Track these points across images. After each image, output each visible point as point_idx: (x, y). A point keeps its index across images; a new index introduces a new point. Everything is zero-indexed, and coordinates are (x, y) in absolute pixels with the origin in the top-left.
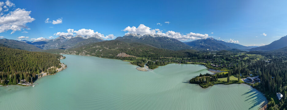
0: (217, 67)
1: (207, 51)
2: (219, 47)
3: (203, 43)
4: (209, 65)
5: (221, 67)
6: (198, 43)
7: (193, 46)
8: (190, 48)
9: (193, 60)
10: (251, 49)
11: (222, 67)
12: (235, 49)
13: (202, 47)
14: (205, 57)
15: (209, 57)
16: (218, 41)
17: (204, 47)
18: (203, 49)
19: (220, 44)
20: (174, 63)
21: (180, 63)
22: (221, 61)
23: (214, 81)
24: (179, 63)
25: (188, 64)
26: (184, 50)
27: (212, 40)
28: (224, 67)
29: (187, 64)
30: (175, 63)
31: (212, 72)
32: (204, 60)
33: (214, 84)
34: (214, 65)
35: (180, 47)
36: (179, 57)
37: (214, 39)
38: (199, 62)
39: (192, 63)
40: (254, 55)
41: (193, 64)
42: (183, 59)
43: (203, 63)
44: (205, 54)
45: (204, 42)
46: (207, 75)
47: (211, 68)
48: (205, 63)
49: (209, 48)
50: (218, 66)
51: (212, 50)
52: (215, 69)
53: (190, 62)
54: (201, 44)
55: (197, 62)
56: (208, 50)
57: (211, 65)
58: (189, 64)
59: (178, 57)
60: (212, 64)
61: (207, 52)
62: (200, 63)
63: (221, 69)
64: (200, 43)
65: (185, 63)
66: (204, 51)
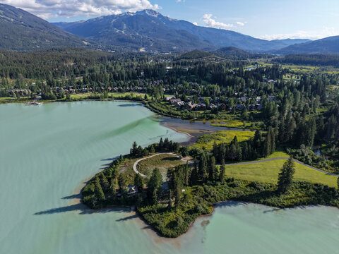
0: (194, 109)
1: (141, 54)
2: (178, 42)
3: (125, 27)
4: (159, 101)
5: (209, 108)
6: (108, 28)
7: (92, 37)
8: (83, 44)
9: (95, 84)
10: (287, 48)
11: (215, 111)
12: (229, 49)
13: (122, 40)
14: (139, 73)
15: (153, 74)
16: (174, 22)
17: (130, 41)
18: (127, 50)
19: (178, 32)
20: (9, 101)
21: (40, 100)
22: (201, 88)
23: (205, 181)
24: (33, 98)
25: (75, 100)
26: (60, 50)
27: (154, 18)
28: (220, 109)
29: (68, 100)
30: (15, 101)
31: (182, 131)
32: (136, 84)
33: (215, 205)
34: (180, 103)
35: (43, 38)
36: (36, 75)
37: (160, 16)
38: (120, 91)
39: (90, 98)
40: (313, 68)
41: (97, 98)
42: (50, 84)
43: (136, 95)
44: (135, 64)
45: (128, 25)
46: (165, 146)
47: (169, 114)
48: (142, 95)
49: (146, 45)
50: (194, 105)
51: (156, 52)
52: (189, 118)
53: (82, 92)
54: (118, 31)
55: (112, 91)
56: (142, 50)
57: (165, 100)
58: (80, 99)
59: (28, 76)
60: (168, 97)
61: (141, 57)
62: (124, 95)
63: (211, 118)
64: (115, 26)
65: (59, 98)
66: (131, 56)
